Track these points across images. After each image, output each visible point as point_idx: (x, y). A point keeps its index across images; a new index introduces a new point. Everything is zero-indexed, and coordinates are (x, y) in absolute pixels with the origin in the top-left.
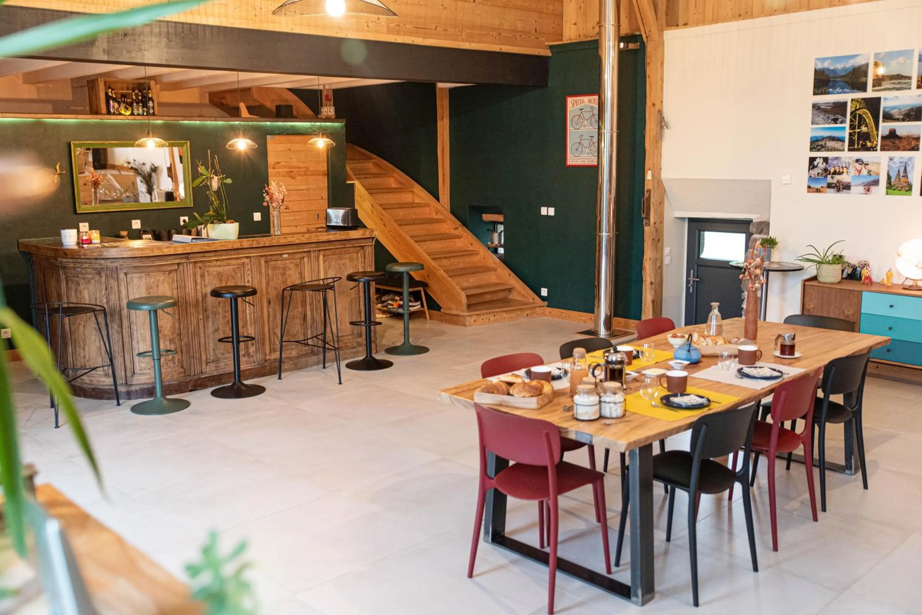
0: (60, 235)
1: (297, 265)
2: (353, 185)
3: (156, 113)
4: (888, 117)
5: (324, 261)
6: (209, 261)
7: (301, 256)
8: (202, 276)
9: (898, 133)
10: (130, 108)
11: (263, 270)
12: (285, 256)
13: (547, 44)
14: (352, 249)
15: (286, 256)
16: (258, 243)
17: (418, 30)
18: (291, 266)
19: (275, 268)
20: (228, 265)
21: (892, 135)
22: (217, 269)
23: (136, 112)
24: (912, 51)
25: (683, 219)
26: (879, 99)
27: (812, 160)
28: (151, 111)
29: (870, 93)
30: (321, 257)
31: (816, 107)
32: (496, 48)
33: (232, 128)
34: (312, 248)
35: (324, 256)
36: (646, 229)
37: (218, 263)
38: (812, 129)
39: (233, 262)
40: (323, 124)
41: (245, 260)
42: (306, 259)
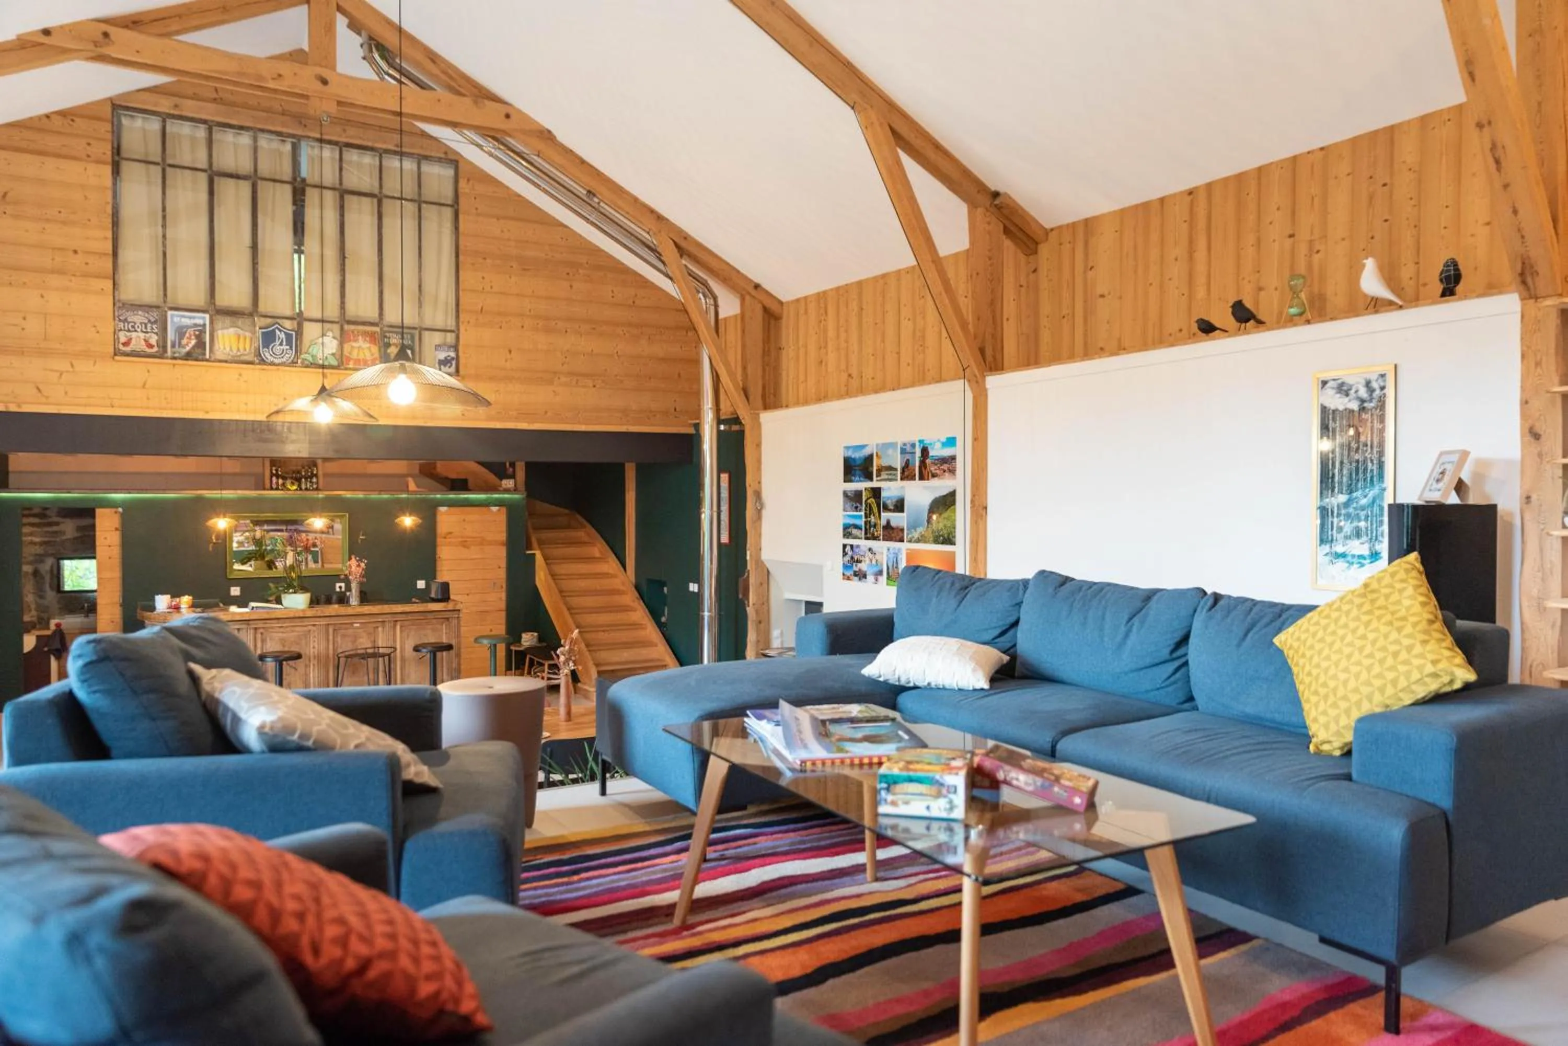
0: (153, 600)
1: (370, 634)
2: (534, 555)
3: (321, 487)
4: (886, 508)
5: (401, 631)
6: (272, 628)
7: (375, 625)
8: (263, 641)
9: (893, 524)
10: (297, 483)
11: (331, 637)
12: (356, 625)
13: (691, 422)
14: (434, 621)
15: (358, 625)
16: (322, 611)
17: (523, 415)
18: (364, 634)
19: (344, 636)
20: (293, 631)
21: (888, 527)
22: (280, 635)
23: (303, 487)
24: (896, 443)
25: (800, 601)
26: (879, 489)
27: (845, 546)
28: (315, 486)
29: (875, 484)
30: (398, 627)
31: (845, 494)
32: (623, 429)
33: (399, 501)
34: (389, 618)
35: (401, 627)
36: (748, 609)
37: (282, 630)
38: (845, 516)
39: (297, 629)
40: (501, 496)
41: (310, 627)
42: (380, 629)
